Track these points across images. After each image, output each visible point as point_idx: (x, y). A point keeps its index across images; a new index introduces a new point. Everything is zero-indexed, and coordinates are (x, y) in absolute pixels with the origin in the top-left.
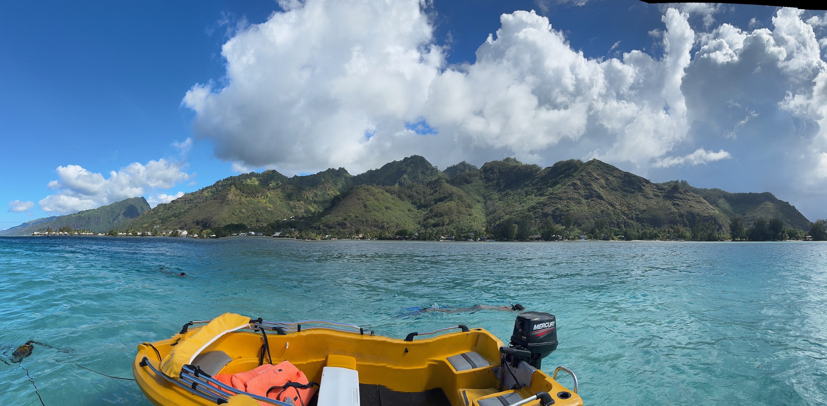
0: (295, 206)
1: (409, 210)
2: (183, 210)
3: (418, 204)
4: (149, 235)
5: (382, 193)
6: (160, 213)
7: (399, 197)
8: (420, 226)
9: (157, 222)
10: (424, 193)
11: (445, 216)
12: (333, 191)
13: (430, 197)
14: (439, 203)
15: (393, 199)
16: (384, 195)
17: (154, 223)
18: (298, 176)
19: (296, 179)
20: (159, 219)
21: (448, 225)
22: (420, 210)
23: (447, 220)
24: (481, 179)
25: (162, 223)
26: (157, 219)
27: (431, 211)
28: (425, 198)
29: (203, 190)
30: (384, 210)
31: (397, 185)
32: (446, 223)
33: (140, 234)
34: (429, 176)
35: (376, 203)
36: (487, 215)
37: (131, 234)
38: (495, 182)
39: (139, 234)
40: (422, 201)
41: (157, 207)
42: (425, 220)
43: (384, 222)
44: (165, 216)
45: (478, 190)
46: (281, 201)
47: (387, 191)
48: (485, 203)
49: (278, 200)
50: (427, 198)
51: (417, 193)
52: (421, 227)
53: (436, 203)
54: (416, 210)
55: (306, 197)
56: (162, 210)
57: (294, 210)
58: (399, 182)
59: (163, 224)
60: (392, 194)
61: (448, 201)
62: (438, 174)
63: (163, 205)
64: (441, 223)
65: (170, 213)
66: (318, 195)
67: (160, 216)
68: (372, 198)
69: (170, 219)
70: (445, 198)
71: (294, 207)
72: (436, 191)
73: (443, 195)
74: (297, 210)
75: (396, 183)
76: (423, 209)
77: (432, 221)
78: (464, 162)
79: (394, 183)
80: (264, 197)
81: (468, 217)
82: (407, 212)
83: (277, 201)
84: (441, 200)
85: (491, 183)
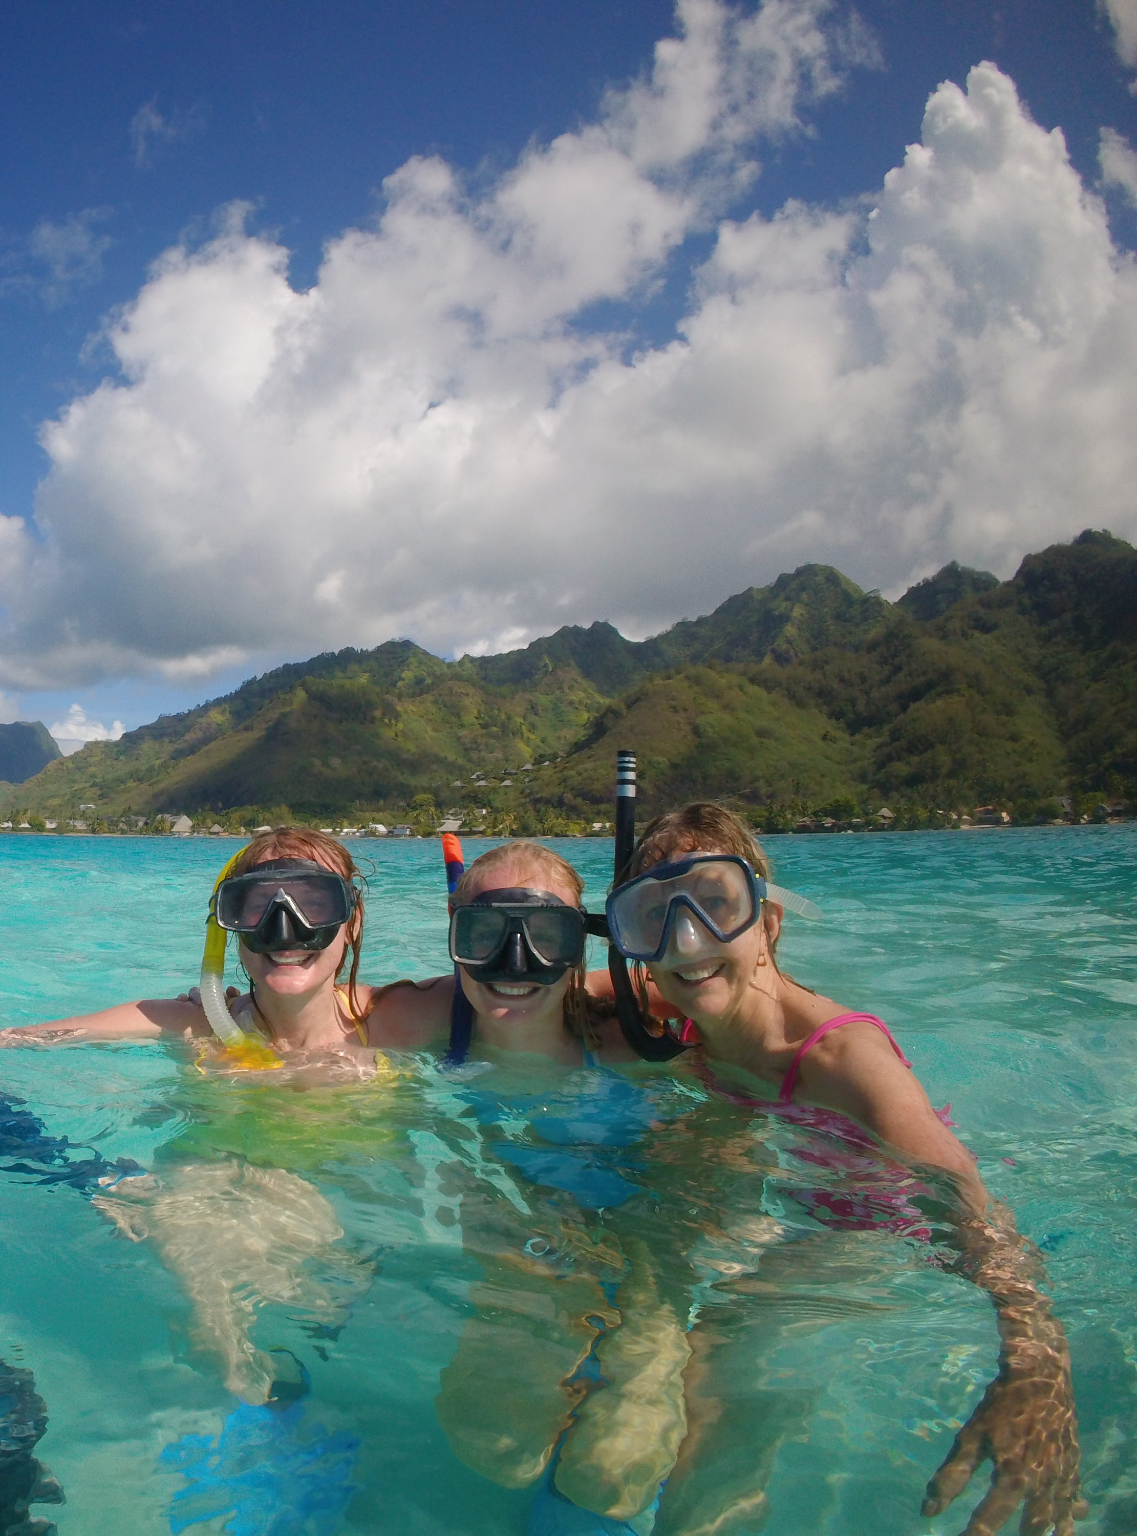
0: (476, 742)
1: (824, 738)
2: (158, 762)
3: (851, 716)
4: (80, 831)
5: (741, 688)
6: (93, 769)
7: (792, 696)
8: (864, 787)
9: (88, 795)
10: (863, 679)
11: (939, 748)
12: (585, 691)
13: (883, 689)
14: (913, 706)
15: (774, 704)
16: (746, 693)
17: (77, 797)
18: (472, 658)
19: (469, 665)
20: (92, 786)
21: (952, 774)
22: (857, 737)
23: (944, 760)
24: (1023, 612)
25: (102, 796)
26: (87, 785)
27: (895, 736)
28: (867, 693)
29: (207, 707)
30: (755, 740)
31: (767, 660)
32: (944, 771)
33: (53, 826)
34: (857, 625)
35: (728, 719)
36: (1065, 736)
37: (26, 825)
38: (1067, 617)
39: (49, 825)
40: (861, 706)
41: (82, 751)
42: (881, 765)
43: (757, 779)
44: (109, 777)
45: (1019, 651)
46: (435, 730)
47: (752, 681)
48: (1050, 693)
49: (429, 729)
50: (875, 694)
51: (842, 680)
52: (869, 789)
53: (904, 708)
54: (847, 736)
55: (503, 716)
56: (98, 758)
57: (474, 755)
58: (773, 651)
59: (106, 800)
60: (769, 689)
61: (939, 695)
62: (885, 613)
63: (101, 745)
64: (929, 771)
65: (123, 767)
66: (540, 708)
67: (93, 776)
68: (712, 705)
69: (122, 786)
70: (930, 685)
71: (474, 746)
72: (898, 669)
73: (922, 679)
74: (483, 753)
75: (765, 654)
76: (866, 730)
77: (901, 768)
78: (954, 563)
79: (760, 655)
80: (390, 720)
81: (1009, 746)
82: (821, 743)
83: (427, 732)
84: (916, 695)
85: (1055, 623)
